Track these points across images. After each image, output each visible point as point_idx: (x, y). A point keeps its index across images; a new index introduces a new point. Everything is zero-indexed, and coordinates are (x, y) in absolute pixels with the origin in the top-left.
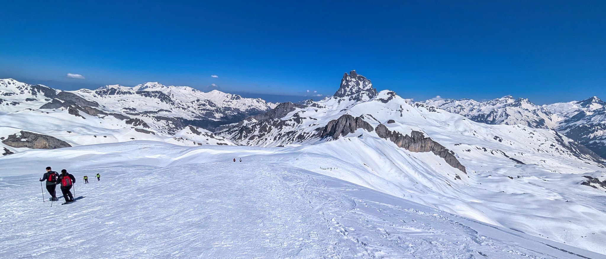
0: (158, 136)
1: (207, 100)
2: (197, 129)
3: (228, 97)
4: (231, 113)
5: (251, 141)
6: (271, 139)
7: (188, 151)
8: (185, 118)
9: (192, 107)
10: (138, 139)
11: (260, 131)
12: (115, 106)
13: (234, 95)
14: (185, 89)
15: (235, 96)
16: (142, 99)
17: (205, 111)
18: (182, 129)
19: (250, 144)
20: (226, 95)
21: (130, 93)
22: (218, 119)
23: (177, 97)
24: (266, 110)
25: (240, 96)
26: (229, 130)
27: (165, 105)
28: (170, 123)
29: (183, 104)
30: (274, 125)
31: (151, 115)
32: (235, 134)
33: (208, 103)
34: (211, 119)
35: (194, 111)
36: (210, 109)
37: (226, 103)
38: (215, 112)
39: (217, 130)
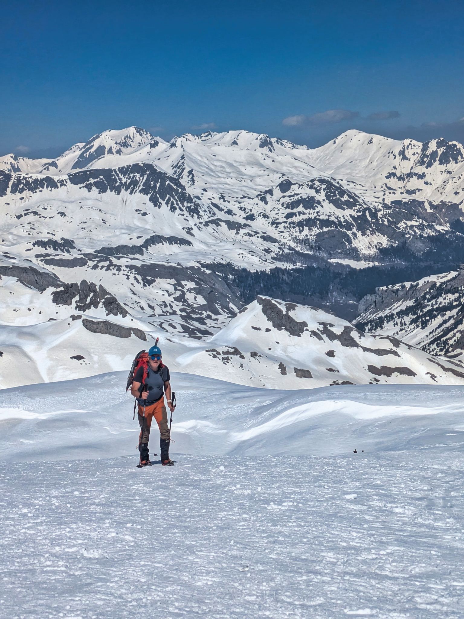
1: (322, 181)
2: (289, 308)
3: (405, 158)
4: (421, 227)
8: (239, 263)
9: (265, 216)
13: (432, 146)
14: (235, 143)
15: (439, 145)
16: (89, 203)
17: (316, 231)
18: (233, 315)
20: (397, 145)
21: (51, 183)
22: (368, 258)
23: (208, 179)
25: (459, 145)
26: (418, 305)
28: (189, 290)
29: (230, 206)
31: (124, 261)
32: (445, 322)
33: (323, 193)
34: (340, 261)
35: (273, 232)
36: (332, 218)
37: (400, 184)
38: (354, 230)
39: (366, 310)
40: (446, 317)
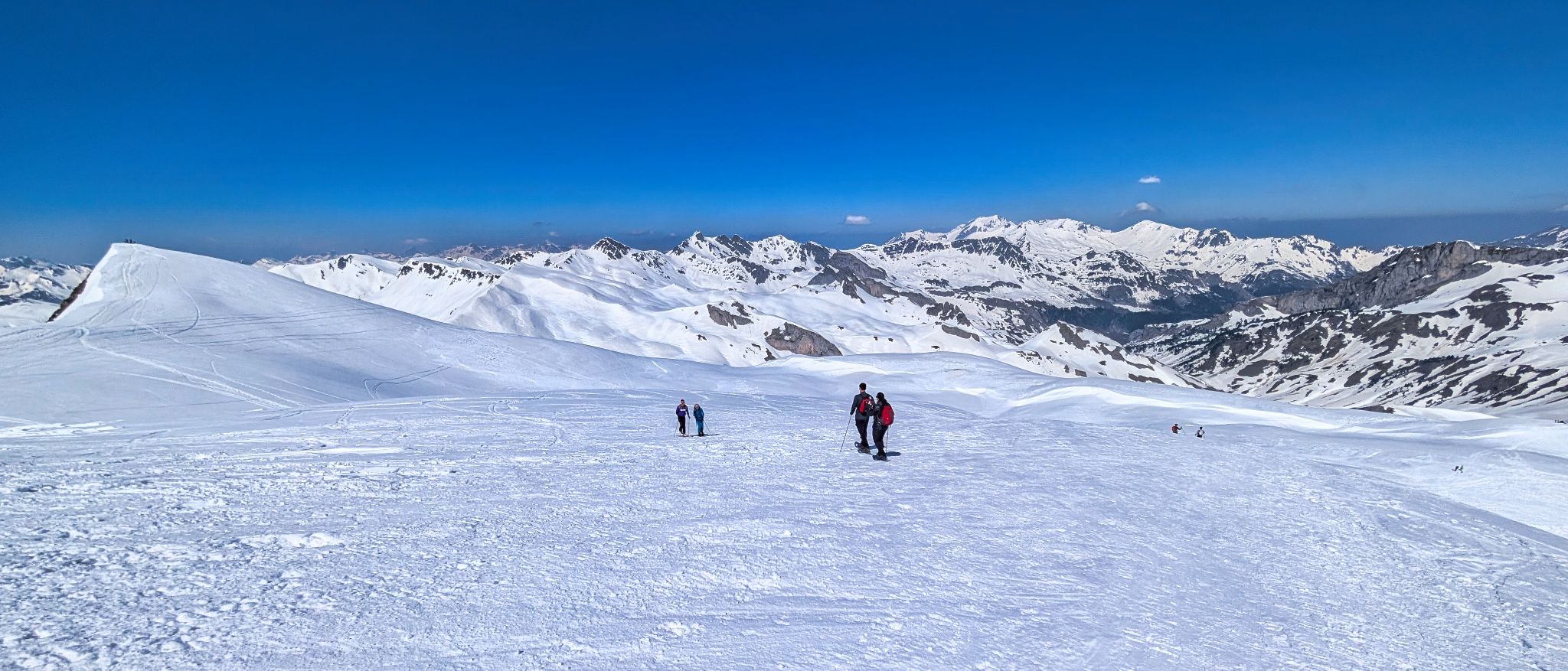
0: (985, 344)
1: (1118, 253)
2: (1078, 331)
3: (1183, 241)
4: (1187, 288)
5: (1247, 379)
6: (1333, 380)
7: (1049, 387)
8: (1050, 302)
9: (1073, 273)
11: (1292, 348)
12: (912, 277)
13: (1207, 233)
14: (1061, 227)
15: (1212, 233)
16: (962, 259)
17: (1108, 285)
18: (1040, 332)
19: (1241, 389)
20: (1179, 232)
21: (940, 246)
22: (1142, 306)
23: (1039, 248)
24: (1330, 276)
25: (1228, 234)
26: (1175, 339)
27: (1009, 272)
28: (1015, 316)
29: (1050, 266)
30: (1356, 330)
31: (977, 295)
32: (1194, 352)
33: (1117, 261)
34: (1121, 306)
35: (1077, 284)
36: (1121, 278)
37: (1177, 258)
38: (1136, 286)
39: (1135, 339)
40: (1195, 349)
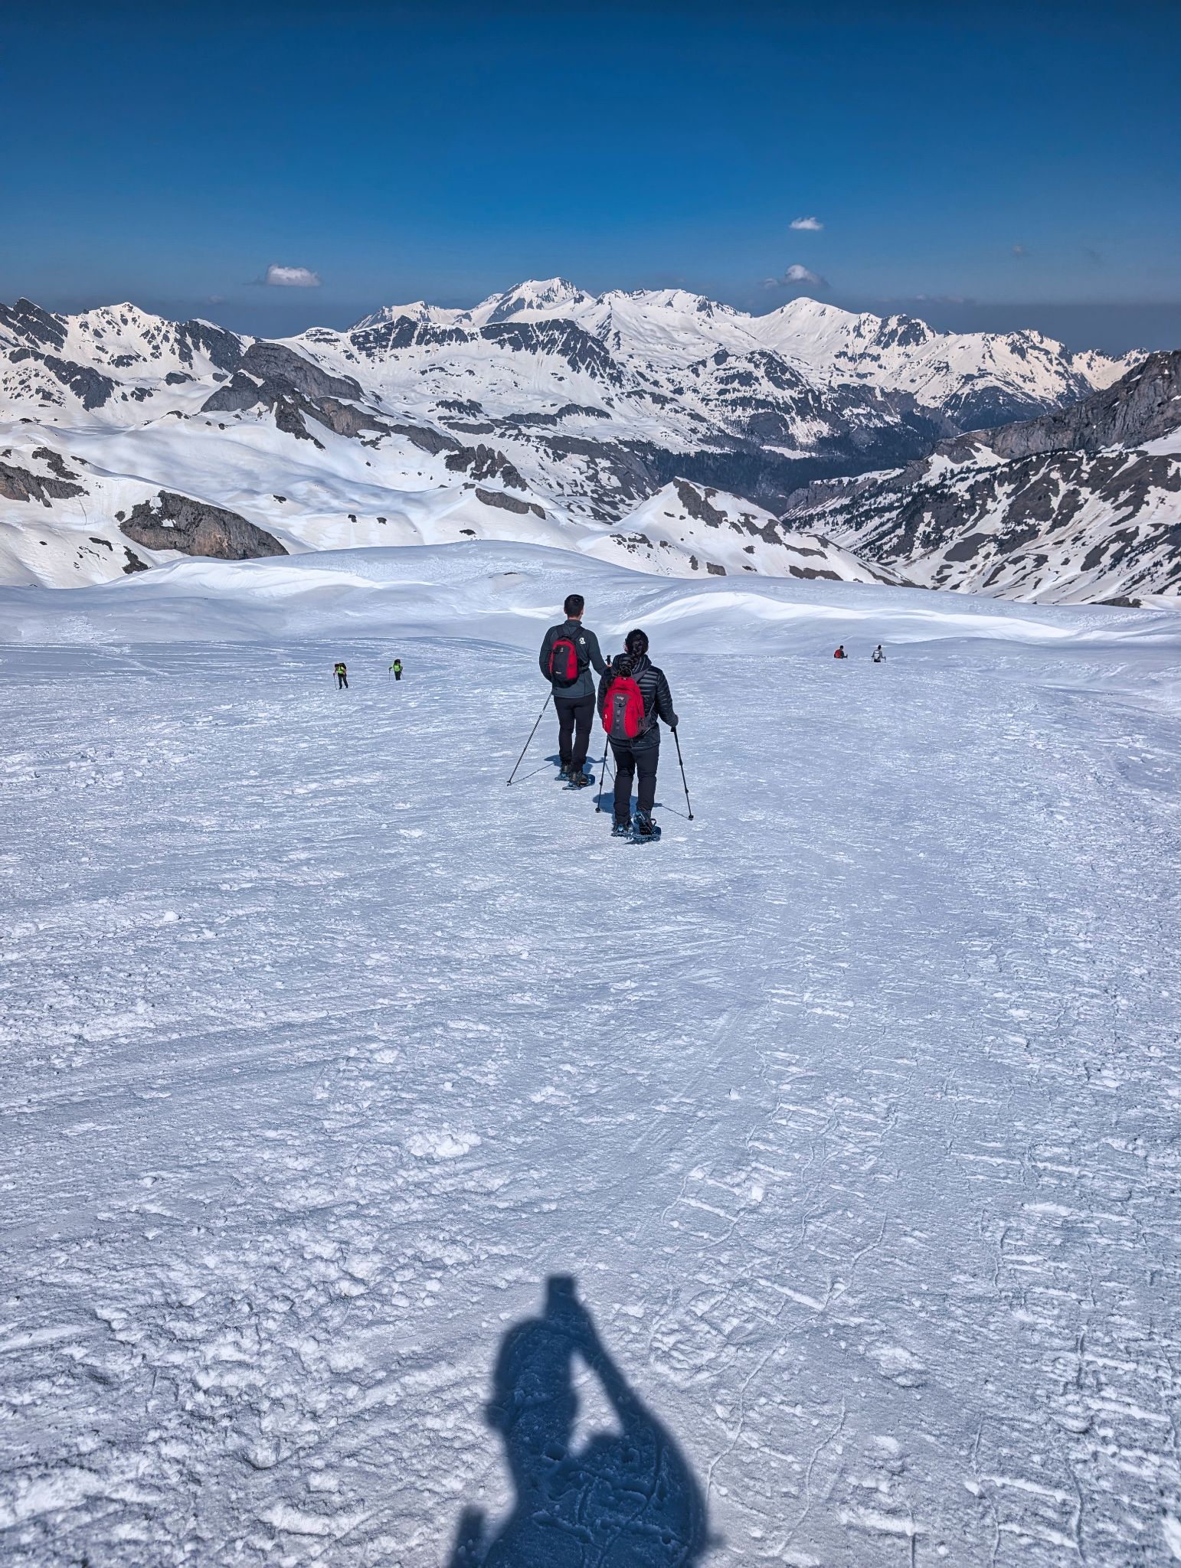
0: (555, 525)
1: (763, 355)
2: (708, 495)
3: (860, 335)
4: (869, 416)
5: (958, 566)
6: (1066, 562)
8: (661, 443)
9: (695, 391)
10: (488, 536)
11: (1013, 515)
12: (413, 396)
13: (890, 324)
14: (669, 304)
15: (899, 323)
16: (502, 362)
17: (750, 412)
18: (647, 498)
19: (950, 582)
20: (853, 320)
21: (461, 336)
22: (805, 448)
23: (635, 343)
24: (1060, 397)
25: (922, 326)
26: (855, 503)
27: (587, 388)
28: (603, 469)
29: (657, 377)
30: (1096, 481)
31: (534, 431)
32: (882, 524)
33: (763, 369)
34: (773, 449)
35: (702, 411)
36: (770, 399)
37: (851, 365)
38: (794, 414)
39: (796, 507)
40: (885, 519)
